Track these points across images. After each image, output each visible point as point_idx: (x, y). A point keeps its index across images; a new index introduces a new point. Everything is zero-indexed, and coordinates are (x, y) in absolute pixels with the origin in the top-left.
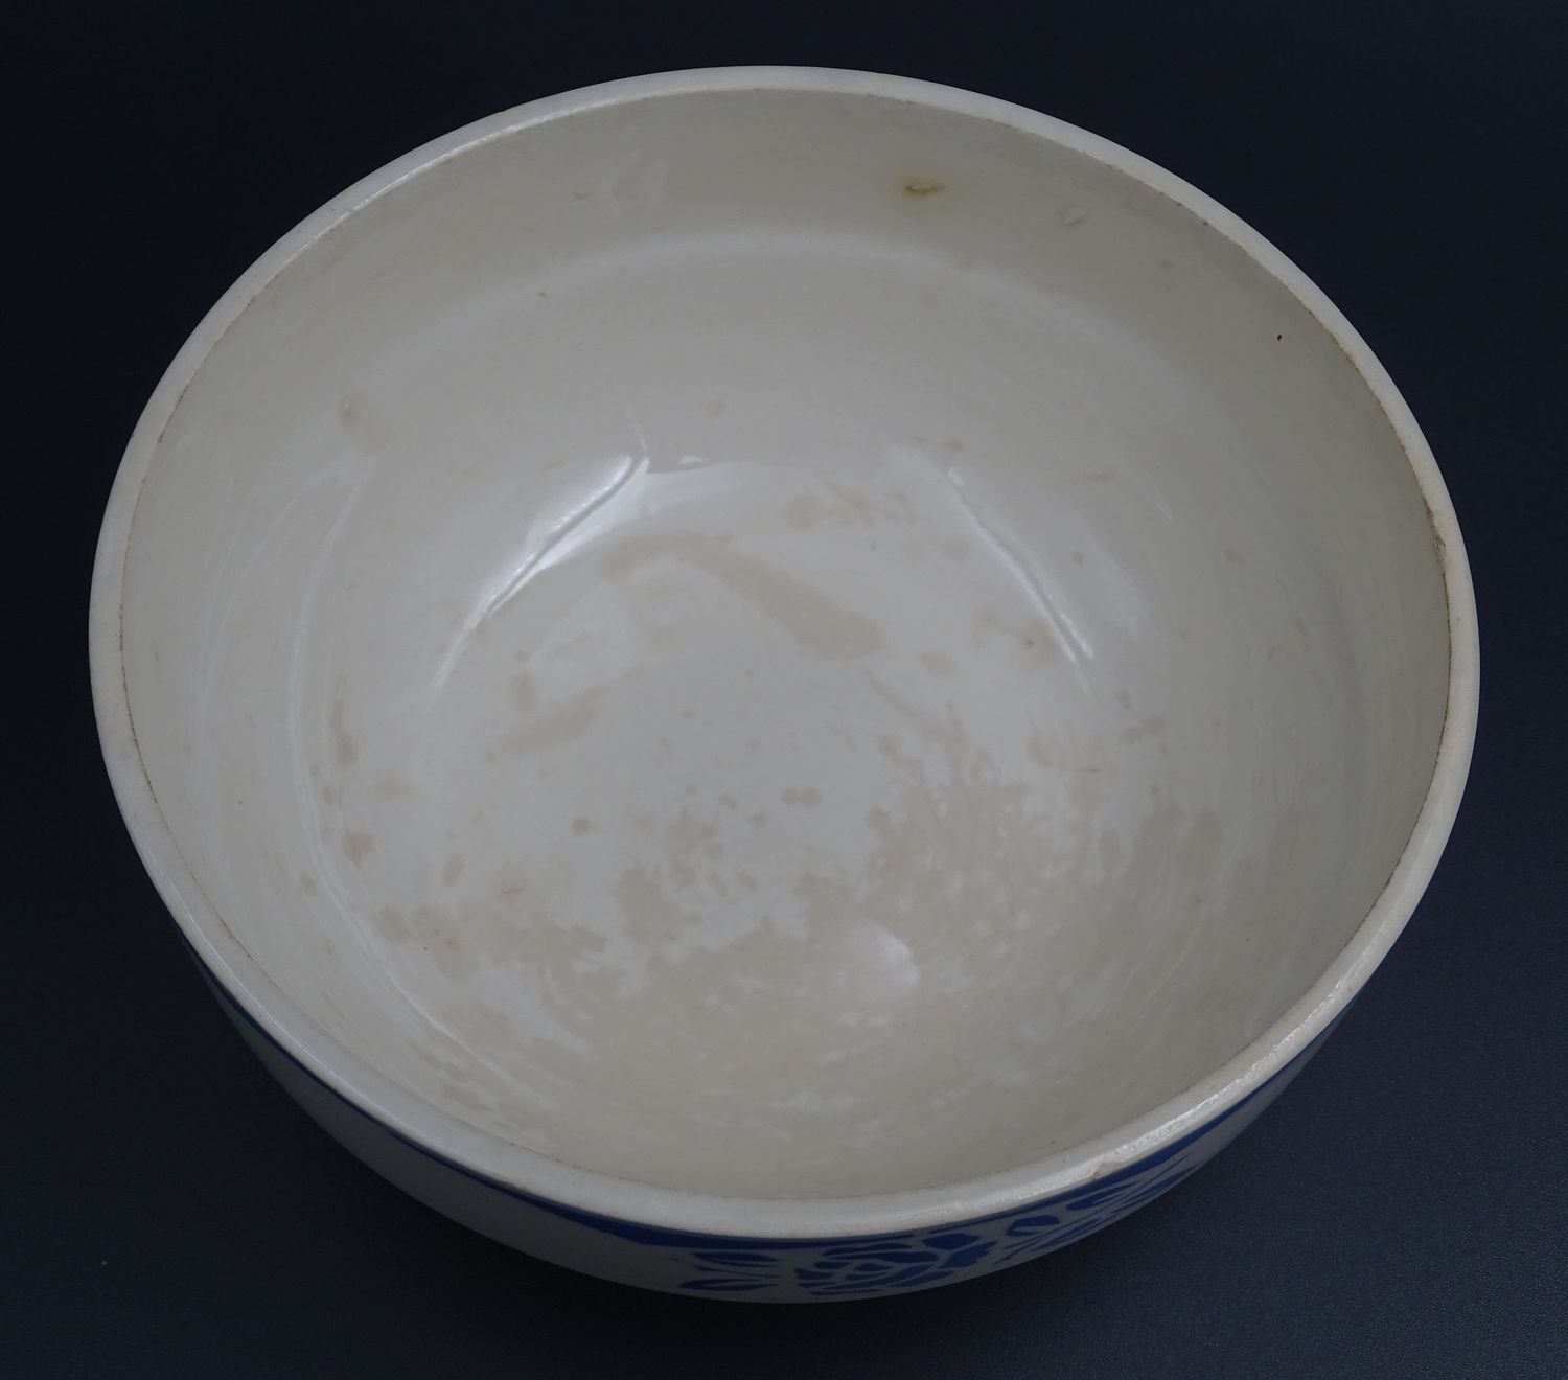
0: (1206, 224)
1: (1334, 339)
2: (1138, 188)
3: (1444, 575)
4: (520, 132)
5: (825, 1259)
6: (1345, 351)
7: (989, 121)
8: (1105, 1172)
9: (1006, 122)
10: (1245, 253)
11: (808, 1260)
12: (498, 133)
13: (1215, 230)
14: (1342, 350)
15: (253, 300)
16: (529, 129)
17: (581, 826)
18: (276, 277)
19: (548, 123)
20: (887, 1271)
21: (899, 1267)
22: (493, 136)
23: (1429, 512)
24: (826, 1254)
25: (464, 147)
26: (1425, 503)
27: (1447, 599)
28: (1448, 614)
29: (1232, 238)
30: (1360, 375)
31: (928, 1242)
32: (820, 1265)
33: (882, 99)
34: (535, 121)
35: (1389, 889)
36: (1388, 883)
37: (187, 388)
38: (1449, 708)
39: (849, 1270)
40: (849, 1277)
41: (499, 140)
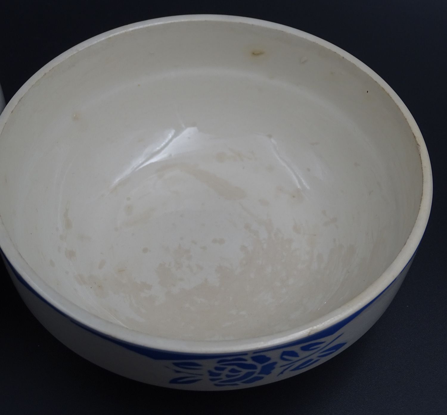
0: (343, 58)
1: (384, 89)
2: (323, 49)
3: (420, 155)
4: (132, 31)
5: (218, 365)
6: (387, 92)
7: (277, 30)
8: (313, 333)
9: (282, 30)
10: (355, 65)
11: (211, 365)
12: (125, 31)
13: (346, 59)
14: (386, 92)
15: (45, 74)
16: (135, 30)
17: (145, 250)
18: (53, 68)
19: (141, 29)
20: (239, 373)
21: (244, 371)
22: (124, 31)
23: (415, 137)
24: (219, 362)
25: (115, 34)
26: (413, 135)
27: (421, 161)
28: (422, 166)
29: (351, 62)
30: (392, 99)
31: (254, 359)
32: (217, 368)
33: (244, 24)
34: (137, 28)
35: (405, 246)
36: (405, 244)
37: (22, 98)
38: (423, 193)
39: (226, 372)
40: (228, 376)
41: (126, 32)
